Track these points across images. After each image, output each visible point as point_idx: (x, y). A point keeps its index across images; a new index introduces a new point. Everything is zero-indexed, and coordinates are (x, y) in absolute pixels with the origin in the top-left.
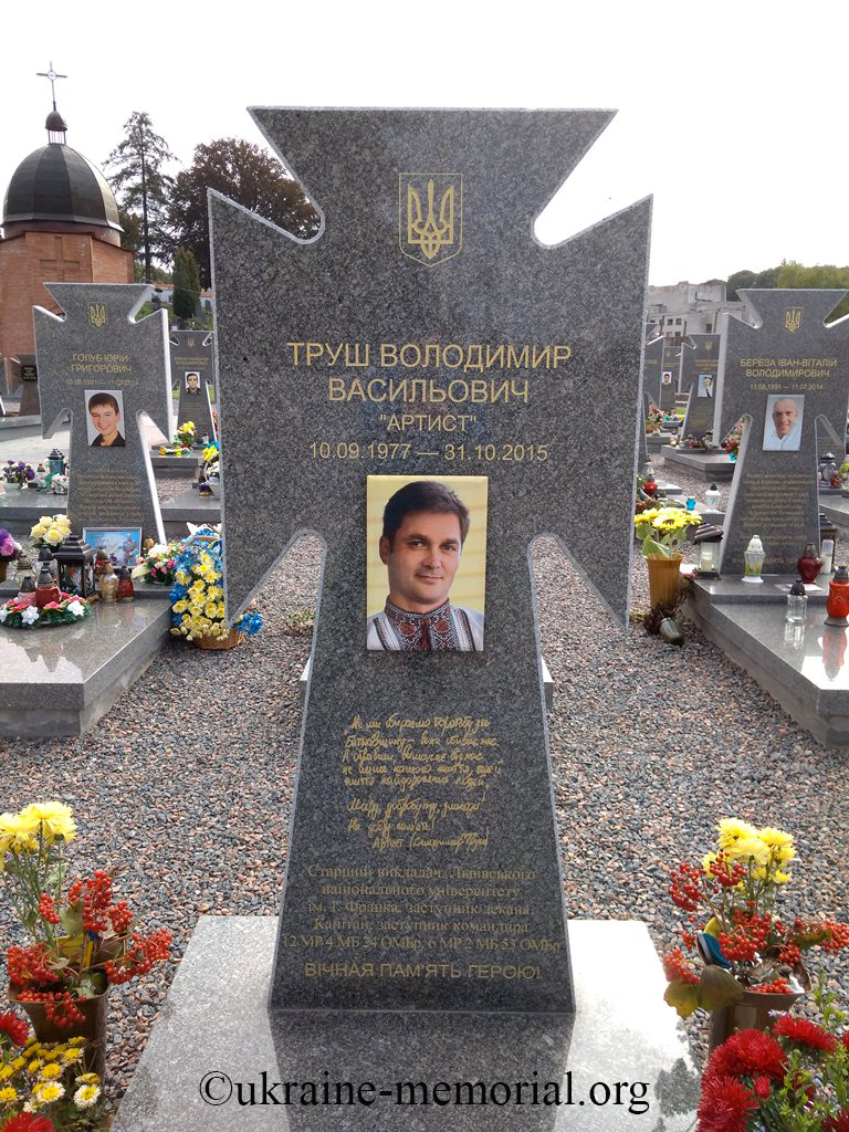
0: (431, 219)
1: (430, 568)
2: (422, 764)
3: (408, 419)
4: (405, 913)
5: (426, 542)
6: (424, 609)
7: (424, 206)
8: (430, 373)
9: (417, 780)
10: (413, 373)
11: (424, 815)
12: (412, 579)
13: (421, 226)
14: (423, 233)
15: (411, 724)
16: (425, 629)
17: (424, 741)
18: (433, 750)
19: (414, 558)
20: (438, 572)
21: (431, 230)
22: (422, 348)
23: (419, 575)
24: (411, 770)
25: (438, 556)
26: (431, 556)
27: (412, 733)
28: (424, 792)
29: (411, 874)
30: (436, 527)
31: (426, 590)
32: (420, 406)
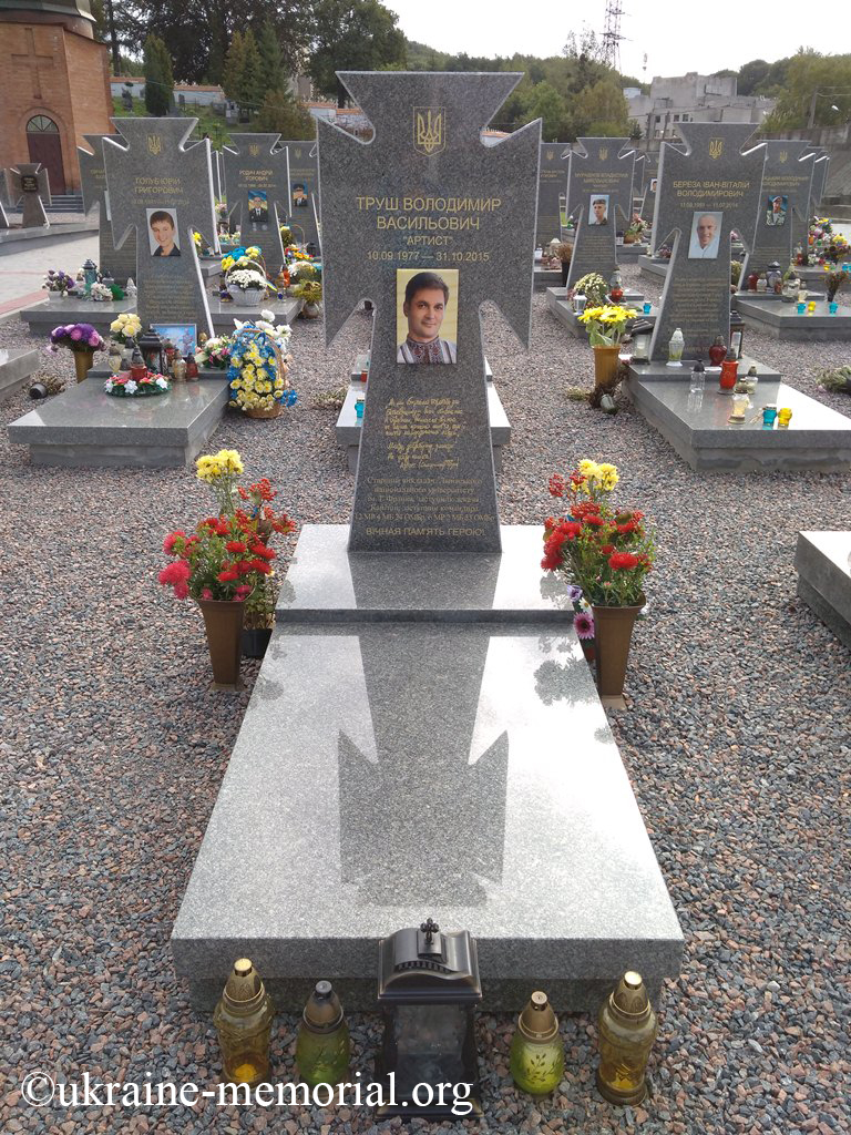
0: (429, 131)
1: (429, 319)
2: (425, 424)
3: (418, 238)
4: (416, 502)
5: (427, 305)
6: (426, 341)
7: (426, 124)
8: (429, 214)
9: (422, 433)
10: (421, 214)
11: (426, 451)
12: (420, 325)
13: (425, 135)
14: (425, 138)
15: (419, 403)
16: (427, 351)
17: (426, 412)
18: (431, 416)
19: (421, 314)
20: (433, 321)
21: (429, 137)
22: (425, 200)
23: (423, 323)
24: (419, 427)
25: (433, 313)
26: (429, 312)
27: (419, 407)
28: (425, 439)
29: (420, 481)
30: (433, 297)
31: (427, 331)
32: (424, 231)
